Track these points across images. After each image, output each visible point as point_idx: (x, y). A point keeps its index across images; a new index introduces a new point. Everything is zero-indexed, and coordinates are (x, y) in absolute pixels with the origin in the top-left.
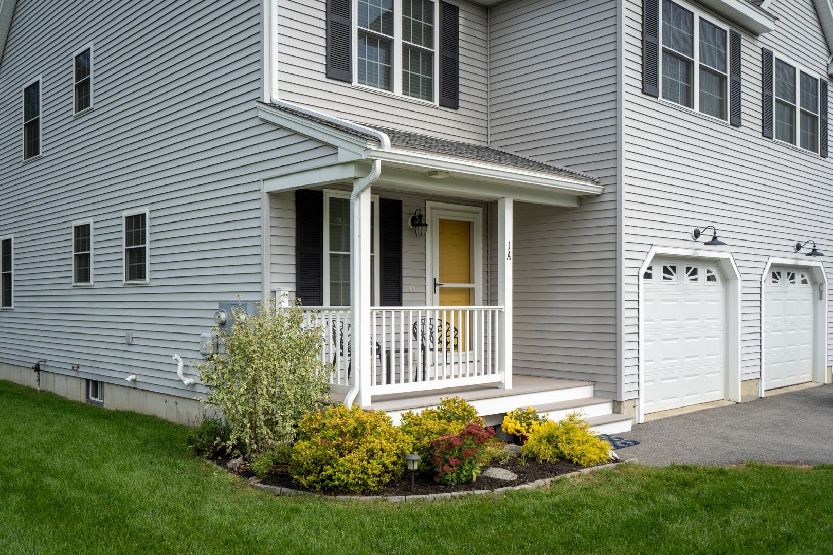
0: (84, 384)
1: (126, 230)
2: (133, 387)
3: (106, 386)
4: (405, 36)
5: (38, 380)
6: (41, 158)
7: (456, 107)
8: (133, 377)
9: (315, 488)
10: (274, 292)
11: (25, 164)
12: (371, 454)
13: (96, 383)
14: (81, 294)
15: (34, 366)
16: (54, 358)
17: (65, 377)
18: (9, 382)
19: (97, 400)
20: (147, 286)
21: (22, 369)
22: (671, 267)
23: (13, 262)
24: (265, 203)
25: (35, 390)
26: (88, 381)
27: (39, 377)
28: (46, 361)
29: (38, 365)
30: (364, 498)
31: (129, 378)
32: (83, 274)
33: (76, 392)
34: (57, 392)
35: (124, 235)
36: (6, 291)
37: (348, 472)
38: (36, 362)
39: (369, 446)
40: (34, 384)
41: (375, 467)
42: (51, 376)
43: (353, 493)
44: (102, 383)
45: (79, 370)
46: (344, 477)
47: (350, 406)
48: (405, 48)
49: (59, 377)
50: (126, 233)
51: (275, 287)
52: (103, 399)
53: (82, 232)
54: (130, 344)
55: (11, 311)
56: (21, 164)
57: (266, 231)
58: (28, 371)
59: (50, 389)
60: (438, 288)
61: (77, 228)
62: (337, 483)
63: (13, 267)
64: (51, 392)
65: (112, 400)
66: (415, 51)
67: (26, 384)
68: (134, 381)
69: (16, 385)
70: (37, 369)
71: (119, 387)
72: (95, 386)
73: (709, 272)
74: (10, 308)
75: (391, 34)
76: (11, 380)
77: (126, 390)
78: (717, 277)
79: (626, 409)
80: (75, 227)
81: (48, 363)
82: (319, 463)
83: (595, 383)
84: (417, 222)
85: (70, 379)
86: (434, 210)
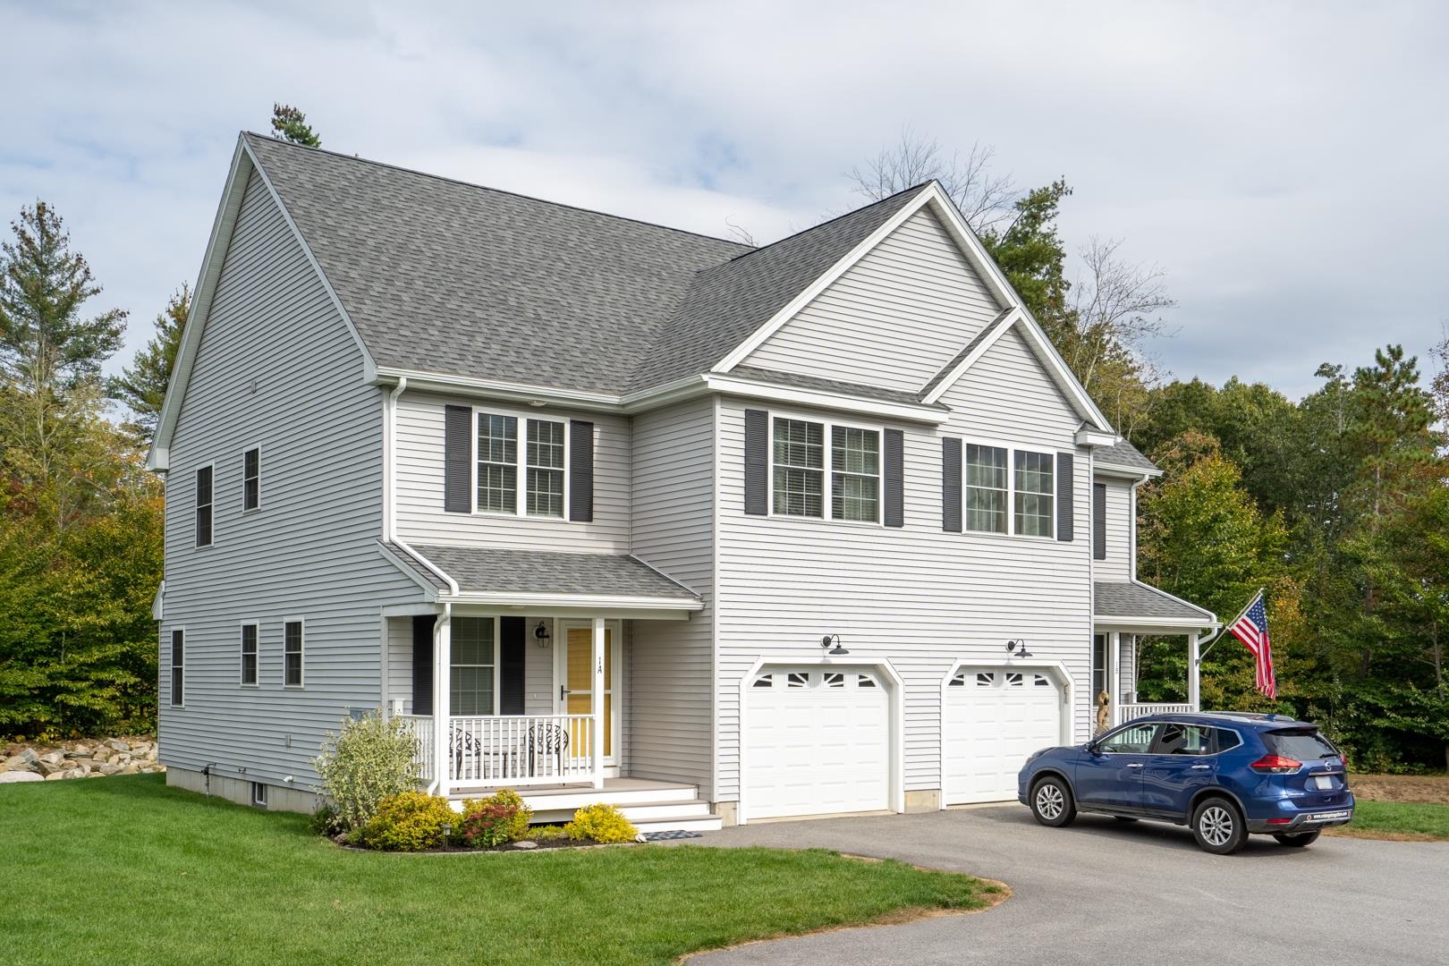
0: (250, 785)
1: (287, 635)
2: (290, 788)
3: (269, 788)
4: (531, 460)
5: (208, 785)
6: (212, 549)
7: (590, 519)
8: (291, 778)
9: (377, 847)
10: (391, 702)
11: (197, 551)
12: (417, 823)
13: (261, 786)
14: (248, 696)
15: (203, 769)
16: (225, 762)
17: (233, 781)
18: (179, 788)
19: (262, 803)
20: (301, 691)
21: (192, 773)
22: (801, 675)
23: (184, 656)
24: (384, 626)
25: (204, 796)
26: (254, 783)
27: (208, 780)
28: (215, 764)
29: (207, 768)
30: (410, 854)
31: (286, 779)
32: (250, 676)
33: (242, 794)
34: (226, 797)
35: (284, 640)
36: (176, 688)
37: (398, 835)
38: (205, 765)
39: (417, 818)
40: (203, 790)
41: (418, 832)
42: (220, 780)
43: (402, 850)
44: (266, 785)
45: (247, 772)
46: (395, 838)
47: (430, 794)
48: (530, 472)
49: (228, 780)
50: (287, 638)
51: (392, 697)
52: (266, 802)
53: (250, 631)
54: (289, 747)
55: (182, 710)
56: (192, 551)
57: (384, 650)
58: (199, 775)
59: (219, 794)
60: (565, 696)
61: (246, 628)
62: (390, 842)
63: (184, 662)
64: (220, 797)
65: (275, 800)
66: (543, 473)
67: (196, 789)
68: (291, 781)
69: (186, 791)
70: (206, 772)
71: (280, 789)
72: (259, 788)
73: (861, 677)
74: (179, 706)
75: (515, 461)
76: (181, 786)
77: (285, 791)
78: (875, 681)
79: (720, 811)
80: (244, 627)
81: (217, 767)
82: (381, 829)
83: (698, 786)
84: (540, 634)
85: (238, 782)
86: (563, 621)
